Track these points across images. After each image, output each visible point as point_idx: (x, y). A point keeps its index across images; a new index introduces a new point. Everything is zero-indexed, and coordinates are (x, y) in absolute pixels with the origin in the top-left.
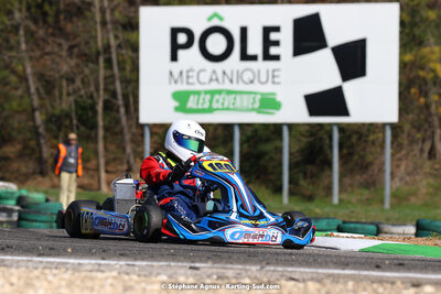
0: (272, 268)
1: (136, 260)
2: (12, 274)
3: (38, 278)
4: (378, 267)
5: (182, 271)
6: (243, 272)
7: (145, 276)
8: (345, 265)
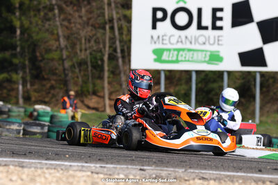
0: (192, 171)
4: (260, 171)
7: (110, 175)
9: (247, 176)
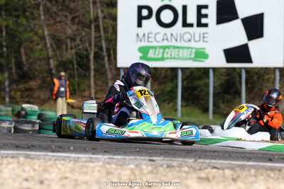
0: (202, 161)
1: (114, 155)
2: (35, 164)
3: (51, 166)
4: (270, 160)
5: (144, 162)
6: (183, 163)
7: (121, 165)
8: (250, 159)
9: (258, 165)
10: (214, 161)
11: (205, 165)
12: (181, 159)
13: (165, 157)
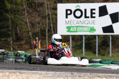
0: (93, 74)
1: (57, 72)
2: (23, 76)
3: (30, 76)
5: (69, 75)
6: (86, 75)
8: (113, 73)
9: (117, 76)
10: (98, 74)
11: (94, 76)
12: (85, 73)
13: (78, 72)
